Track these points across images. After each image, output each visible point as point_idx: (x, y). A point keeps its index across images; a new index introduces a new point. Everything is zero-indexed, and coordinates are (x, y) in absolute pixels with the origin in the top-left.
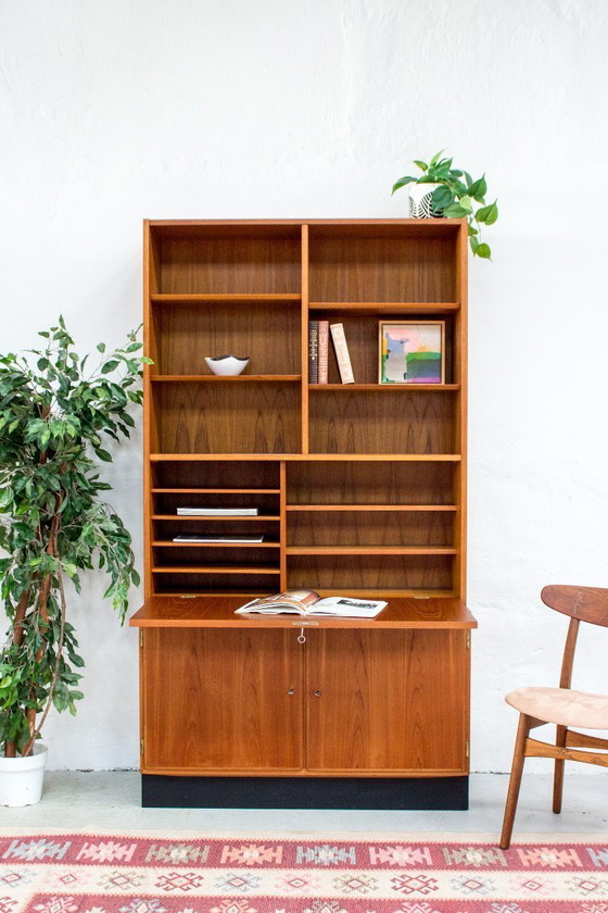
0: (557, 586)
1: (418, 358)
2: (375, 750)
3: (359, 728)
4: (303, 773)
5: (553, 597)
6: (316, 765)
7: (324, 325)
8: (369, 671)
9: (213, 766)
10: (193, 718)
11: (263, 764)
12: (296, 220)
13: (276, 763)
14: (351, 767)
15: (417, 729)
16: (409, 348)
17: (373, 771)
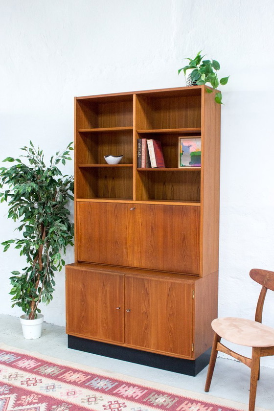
0: (257, 269)
1: (196, 154)
2: (153, 340)
3: (146, 329)
4: (124, 345)
5: (256, 274)
6: (129, 343)
7: (144, 140)
8: (150, 303)
9: (91, 335)
10: (83, 314)
11: (109, 338)
12: (131, 92)
13: (114, 338)
14: (143, 346)
15: (170, 334)
16: (192, 150)
17: (152, 349)
